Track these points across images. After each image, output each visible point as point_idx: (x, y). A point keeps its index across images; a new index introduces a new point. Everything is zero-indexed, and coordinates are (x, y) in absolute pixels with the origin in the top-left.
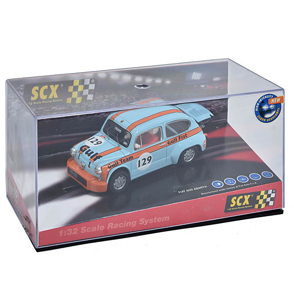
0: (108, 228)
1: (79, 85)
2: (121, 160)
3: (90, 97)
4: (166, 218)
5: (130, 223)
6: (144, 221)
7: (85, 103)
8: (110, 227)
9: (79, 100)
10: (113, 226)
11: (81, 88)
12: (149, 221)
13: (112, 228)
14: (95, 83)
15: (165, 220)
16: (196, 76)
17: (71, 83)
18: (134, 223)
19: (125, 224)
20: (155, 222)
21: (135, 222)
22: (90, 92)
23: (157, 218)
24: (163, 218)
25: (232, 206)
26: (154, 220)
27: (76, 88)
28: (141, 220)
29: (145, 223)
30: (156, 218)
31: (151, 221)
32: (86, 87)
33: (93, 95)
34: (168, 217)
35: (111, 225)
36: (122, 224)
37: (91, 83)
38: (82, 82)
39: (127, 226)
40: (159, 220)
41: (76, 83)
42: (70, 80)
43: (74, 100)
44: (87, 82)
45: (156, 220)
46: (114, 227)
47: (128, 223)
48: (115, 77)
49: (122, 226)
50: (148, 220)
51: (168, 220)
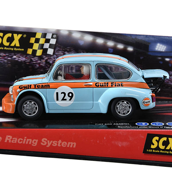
0: (6, 141)
1: (41, 38)
2: (35, 85)
3: (50, 52)
4: (72, 143)
5: (31, 140)
6: (47, 141)
7: (44, 56)
8: (8, 141)
9: (39, 53)
10: (12, 140)
11: (42, 41)
12: (52, 143)
13: (10, 141)
14: (57, 38)
15: (71, 146)
16: (160, 48)
17: (34, 34)
18: (35, 142)
19: (25, 140)
20: (59, 145)
21: (37, 141)
22: (51, 46)
23: (62, 141)
24: (69, 143)
25: (152, 147)
26: (58, 143)
27: (37, 41)
28: (43, 140)
29: (47, 144)
30: (60, 142)
31: (55, 144)
32: (47, 41)
33: (53, 50)
34: (75, 144)
35: (9, 138)
36: (22, 139)
37: (52, 37)
38: (44, 35)
39: (27, 143)
40: (64, 144)
41: (38, 36)
42: (33, 32)
43: (34, 52)
44: (49, 36)
45: (61, 144)
46: (13, 142)
47: (28, 140)
48: (76, 36)
49: (21, 142)
50: (51, 141)
51: (74, 147)
